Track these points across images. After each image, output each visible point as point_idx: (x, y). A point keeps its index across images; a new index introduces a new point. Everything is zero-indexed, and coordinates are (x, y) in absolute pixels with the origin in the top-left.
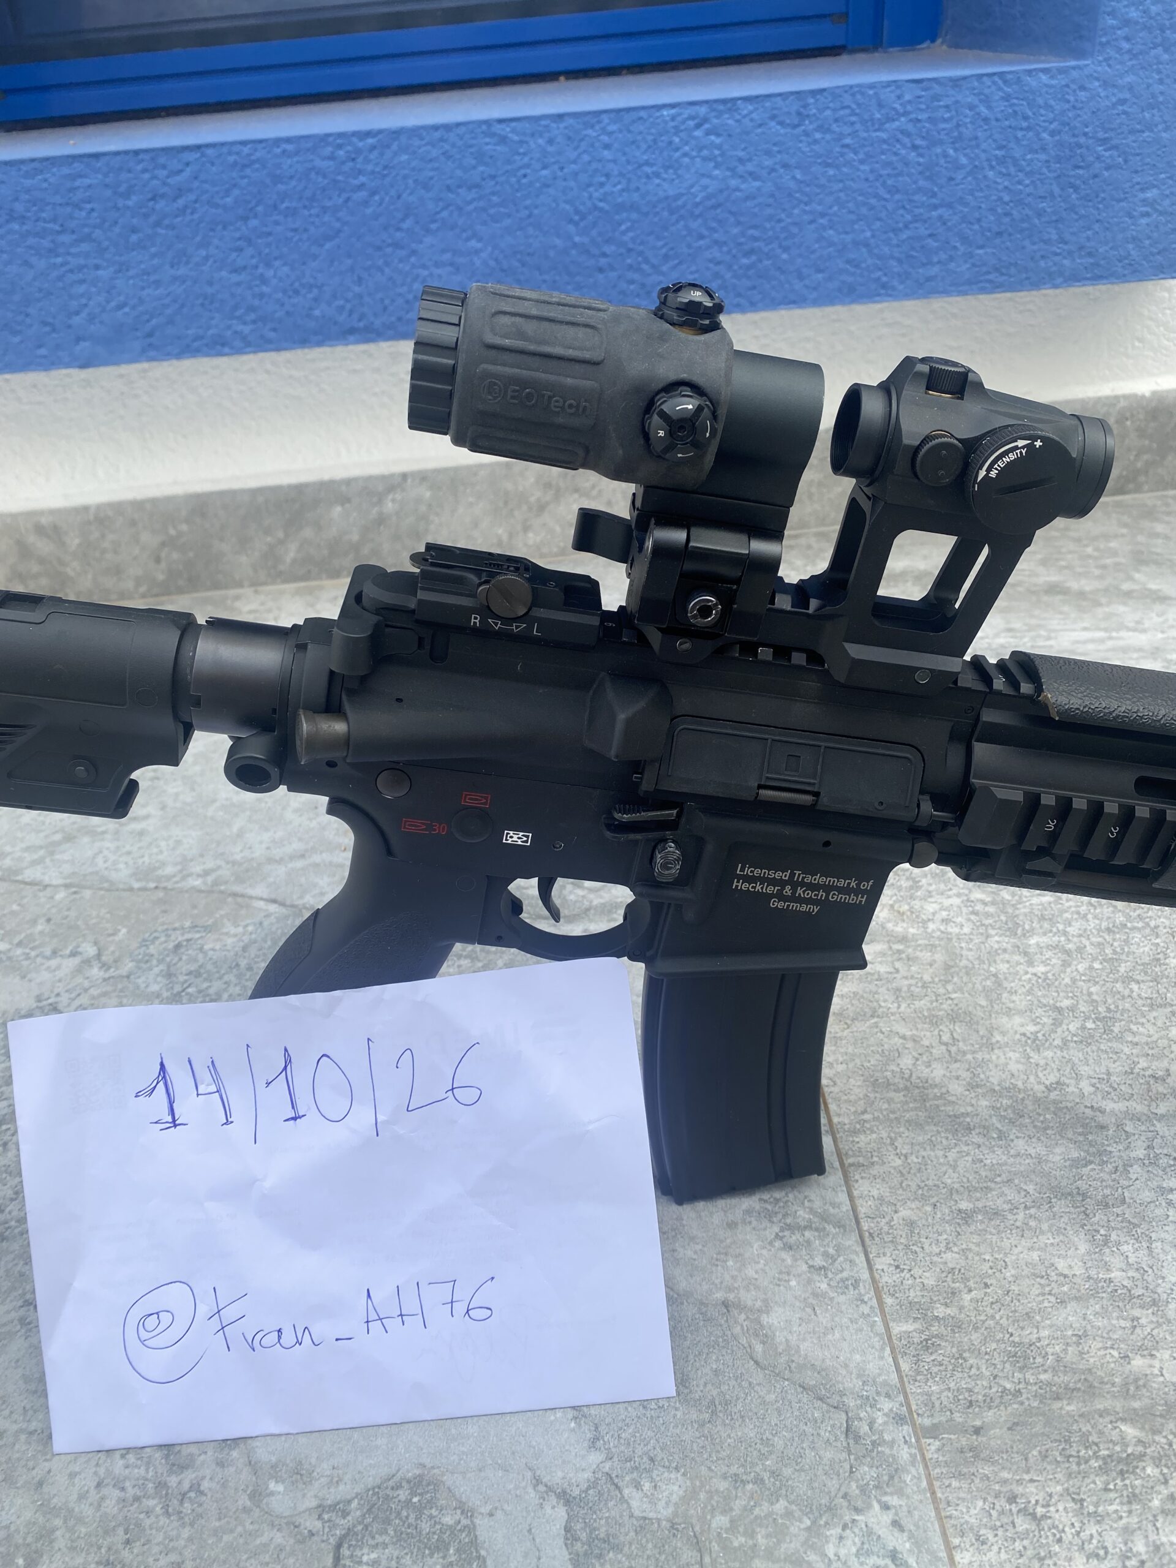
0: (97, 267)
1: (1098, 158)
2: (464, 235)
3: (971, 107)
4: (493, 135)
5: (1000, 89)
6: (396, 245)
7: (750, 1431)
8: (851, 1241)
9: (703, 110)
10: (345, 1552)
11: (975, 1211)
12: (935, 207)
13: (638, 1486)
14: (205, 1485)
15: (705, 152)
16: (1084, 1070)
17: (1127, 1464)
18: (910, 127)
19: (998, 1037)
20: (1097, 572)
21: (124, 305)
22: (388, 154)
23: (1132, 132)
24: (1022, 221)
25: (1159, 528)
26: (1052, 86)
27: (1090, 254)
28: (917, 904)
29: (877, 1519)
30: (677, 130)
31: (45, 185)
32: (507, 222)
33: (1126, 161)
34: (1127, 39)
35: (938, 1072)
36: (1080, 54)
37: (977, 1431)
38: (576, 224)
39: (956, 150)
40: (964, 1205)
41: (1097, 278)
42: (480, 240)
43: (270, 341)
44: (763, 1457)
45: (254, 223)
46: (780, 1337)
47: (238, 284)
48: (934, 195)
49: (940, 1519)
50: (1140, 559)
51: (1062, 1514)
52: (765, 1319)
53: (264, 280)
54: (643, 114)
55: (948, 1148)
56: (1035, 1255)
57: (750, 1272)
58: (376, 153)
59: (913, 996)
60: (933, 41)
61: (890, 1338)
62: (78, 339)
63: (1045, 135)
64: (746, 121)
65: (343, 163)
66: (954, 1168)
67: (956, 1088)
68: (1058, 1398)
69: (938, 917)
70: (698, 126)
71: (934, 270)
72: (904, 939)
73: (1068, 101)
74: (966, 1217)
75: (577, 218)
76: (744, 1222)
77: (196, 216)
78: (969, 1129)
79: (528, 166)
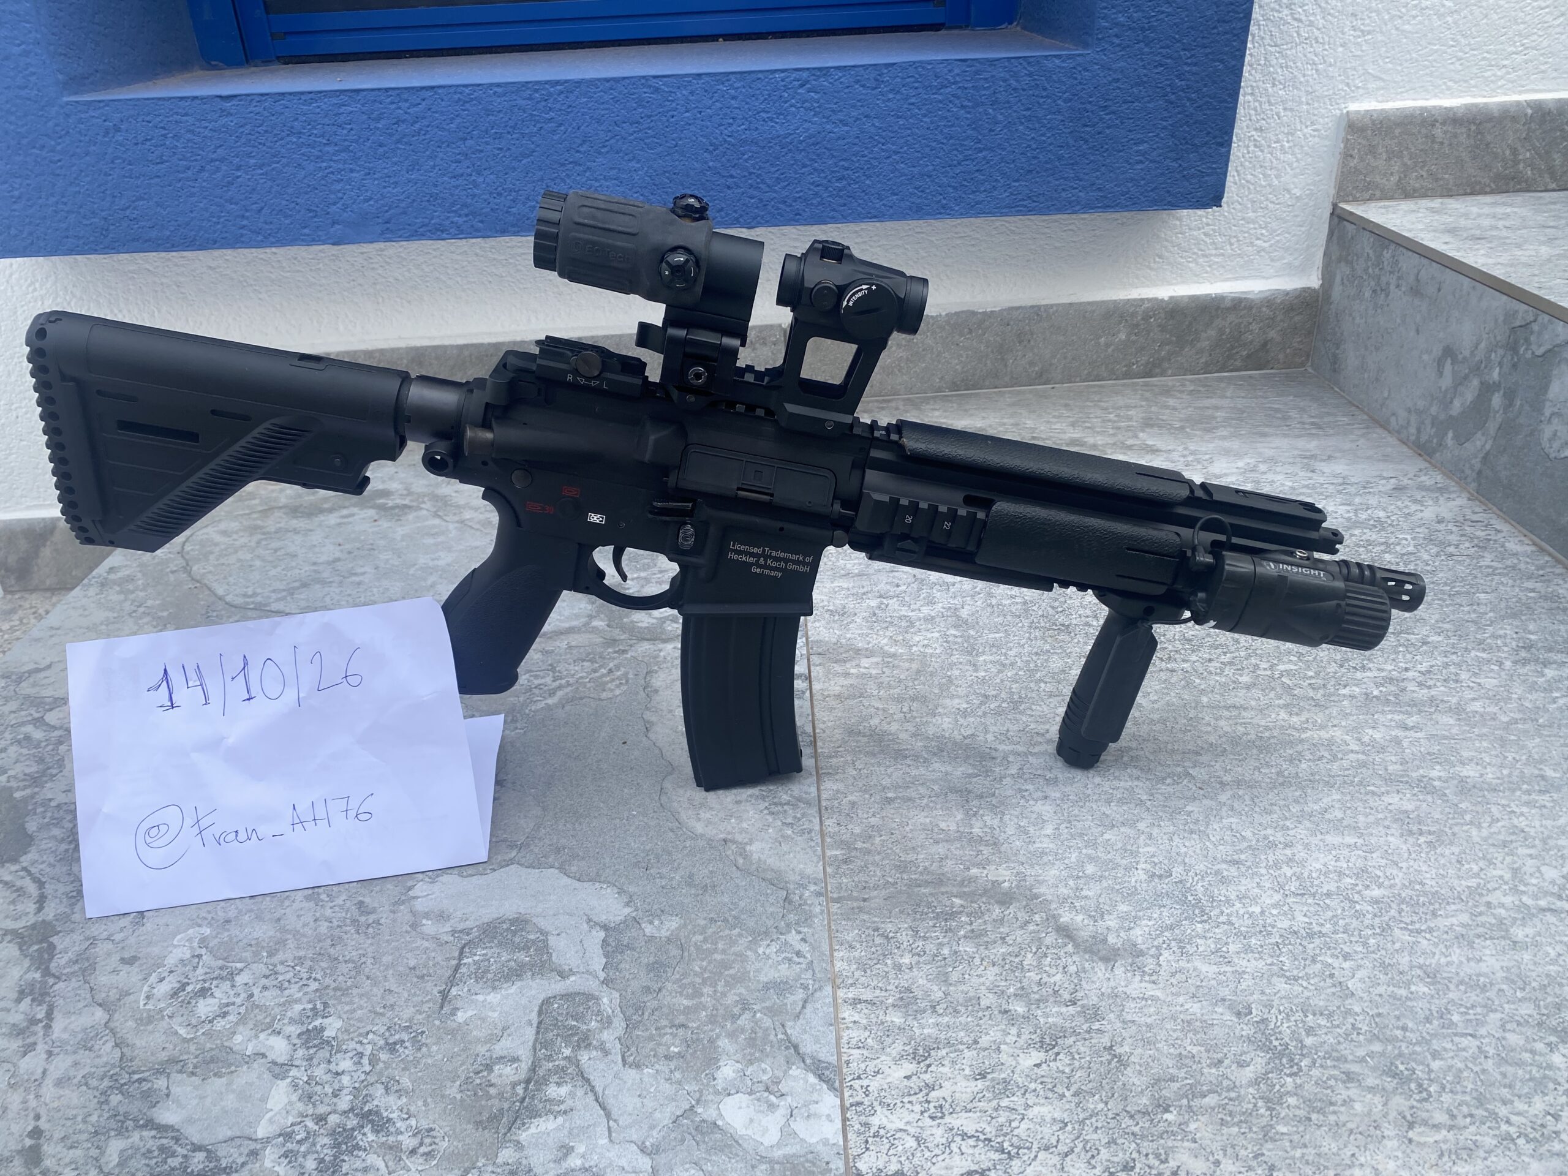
0: (352, 171)
1: (1101, 119)
2: (626, 158)
3: (1005, 81)
4: (650, 86)
5: (1025, 68)
6: (575, 163)
7: (726, 899)
8: (813, 811)
9: (805, 75)
10: (467, 950)
11: (896, 798)
12: (980, 151)
13: (651, 923)
14: (382, 921)
15: (807, 105)
16: (992, 729)
17: (953, 915)
18: (959, 92)
19: (940, 710)
20: (1111, 431)
21: (371, 199)
22: (572, 97)
23: (1125, 102)
24: (1046, 162)
25: (1171, 402)
26: (1063, 68)
27: (1099, 189)
28: (908, 636)
29: (793, 938)
30: (786, 88)
31: (318, 110)
32: (660, 149)
33: (1122, 123)
34: (1116, 36)
35: (894, 727)
36: (1086, 45)
37: (865, 900)
38: (711, 152)
39: (994, 110)
40: (890, 795)
41: (1106, 207)
42: (638, 162)
43: (477, 230)
44: (730, 910)
45: (469, 143)
46: (755, 856)
47: (456, 187)
48: (979, 141)
49: (830, 938)
50: (1148, 424)
51: (905, 937)
52: (748, 848)
53: (476, 185)
54: (760, 75)
55: (889, 767)
56: (928, 820)
57: (745, 825)
58: (562, 96)
59: (890, 687)
60: (1010, 23)
61: (824, 857)
62: (334, 223)
63: (1059, 102)
64: (837, 83)
65: (538, 102)
66: (890, 776)
67: (903, 736)
68: (920, 886)
69: (921, 643)
70: (802, 86)
71: (981, 197)
72: (894, 655)
73: (1076, 79)
74: (890, 801)
75: (711, 148)
76: (747, 801)
77: (428, 136)
78: (906, 757)
79: (676, 109)
